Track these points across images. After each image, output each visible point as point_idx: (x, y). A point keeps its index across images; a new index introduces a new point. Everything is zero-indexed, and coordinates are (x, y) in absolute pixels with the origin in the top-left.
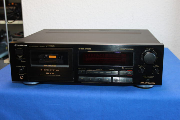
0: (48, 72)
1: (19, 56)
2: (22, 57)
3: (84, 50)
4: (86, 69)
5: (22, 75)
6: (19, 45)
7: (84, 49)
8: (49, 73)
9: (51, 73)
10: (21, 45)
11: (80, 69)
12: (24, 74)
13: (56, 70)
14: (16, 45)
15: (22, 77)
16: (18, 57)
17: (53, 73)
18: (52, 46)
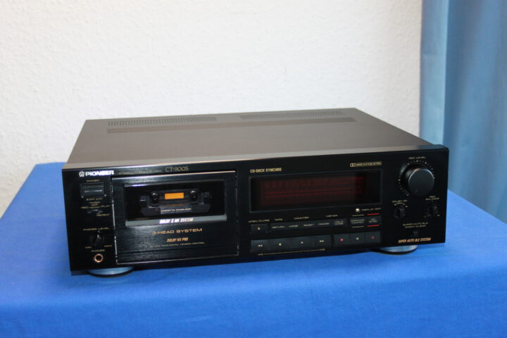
0: (172, 238)
1: (91, 201)
2: (99, 205)
3: (265, 173)
4: (268, 220)
5: (101, 251)
6: (91, 174)
7: (263, 170)
8: (174, 240)
9: (179, 240)
10: (97, 173)
11: (254, 221)
12: (105, 248)
13: (194, 230)
14: (82, 174)
15: (99, 258)
16: (88, 204)
17: (186, 239)
18: (182, 169)
